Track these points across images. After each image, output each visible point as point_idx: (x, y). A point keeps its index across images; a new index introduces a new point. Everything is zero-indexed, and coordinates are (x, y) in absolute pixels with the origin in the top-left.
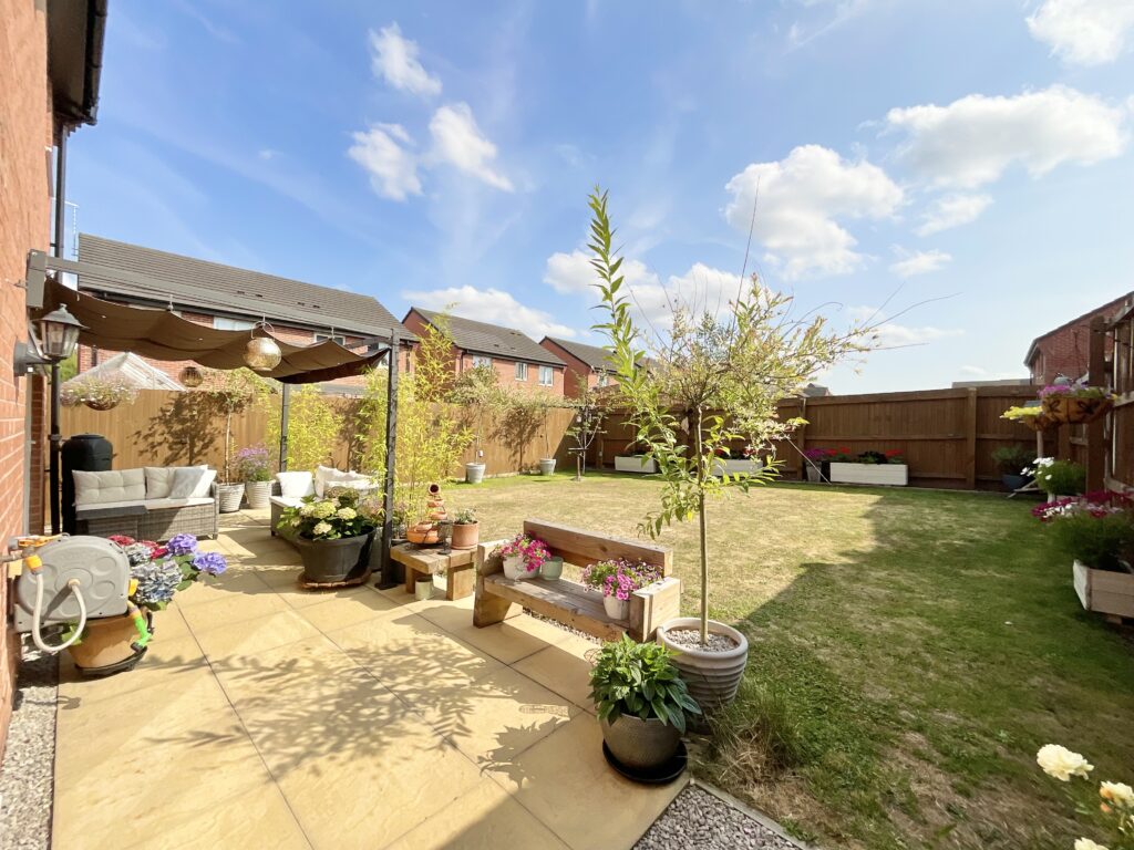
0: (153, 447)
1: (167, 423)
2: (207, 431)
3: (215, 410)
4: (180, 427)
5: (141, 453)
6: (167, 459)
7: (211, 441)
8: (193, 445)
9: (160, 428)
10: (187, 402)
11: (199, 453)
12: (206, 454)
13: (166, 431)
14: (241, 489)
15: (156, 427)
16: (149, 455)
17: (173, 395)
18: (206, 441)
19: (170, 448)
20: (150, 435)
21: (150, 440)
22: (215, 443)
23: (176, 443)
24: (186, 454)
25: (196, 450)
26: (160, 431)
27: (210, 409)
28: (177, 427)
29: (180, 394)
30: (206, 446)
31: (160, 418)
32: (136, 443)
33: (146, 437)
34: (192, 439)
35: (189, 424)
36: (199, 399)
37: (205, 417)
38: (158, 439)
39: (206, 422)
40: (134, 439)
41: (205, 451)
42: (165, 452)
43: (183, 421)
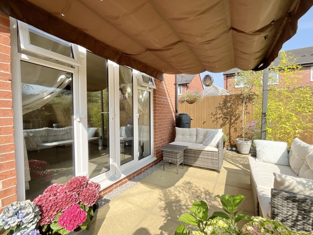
0: (217, 119)
1: (221, 109)
2: (237, 113)
3: (240, 102)
4: (226, 111)
5: (213, 121)
6: (221, 125)
7: (239, 117)
8: (231, 119)
9: (219, 111)
10: (229, 100)
11: (234, 123)
12: (236, 123)
13: (221, 113)
14: (249, 143)
15: (218, 111)
16: (215, 123)
17: (223, 97)
18: (237, 117)
19: (223, 120)
20: (216, 114)
21: (216, 116)
22: (241, 118)
23: (225, 118)
24: (228, 123)
25: (232, 121)
26: (219, 113)
27: (238, 102)
28: (225, 111)
29: (226, 96)
30: (236, 119)
31: (219, 107)
32: (211, 118)
33: (214, 115)
34: (231, 116)
35: (229, 109)
36: (233, 98)
37: (235, 106)
38: (218, 116)
39: (236, 108)
40: (210, 116)
41: (236, 122)
42: (221, 121)
43: (228, 108)
